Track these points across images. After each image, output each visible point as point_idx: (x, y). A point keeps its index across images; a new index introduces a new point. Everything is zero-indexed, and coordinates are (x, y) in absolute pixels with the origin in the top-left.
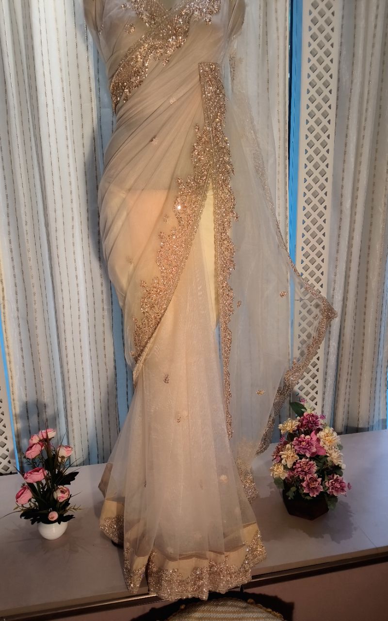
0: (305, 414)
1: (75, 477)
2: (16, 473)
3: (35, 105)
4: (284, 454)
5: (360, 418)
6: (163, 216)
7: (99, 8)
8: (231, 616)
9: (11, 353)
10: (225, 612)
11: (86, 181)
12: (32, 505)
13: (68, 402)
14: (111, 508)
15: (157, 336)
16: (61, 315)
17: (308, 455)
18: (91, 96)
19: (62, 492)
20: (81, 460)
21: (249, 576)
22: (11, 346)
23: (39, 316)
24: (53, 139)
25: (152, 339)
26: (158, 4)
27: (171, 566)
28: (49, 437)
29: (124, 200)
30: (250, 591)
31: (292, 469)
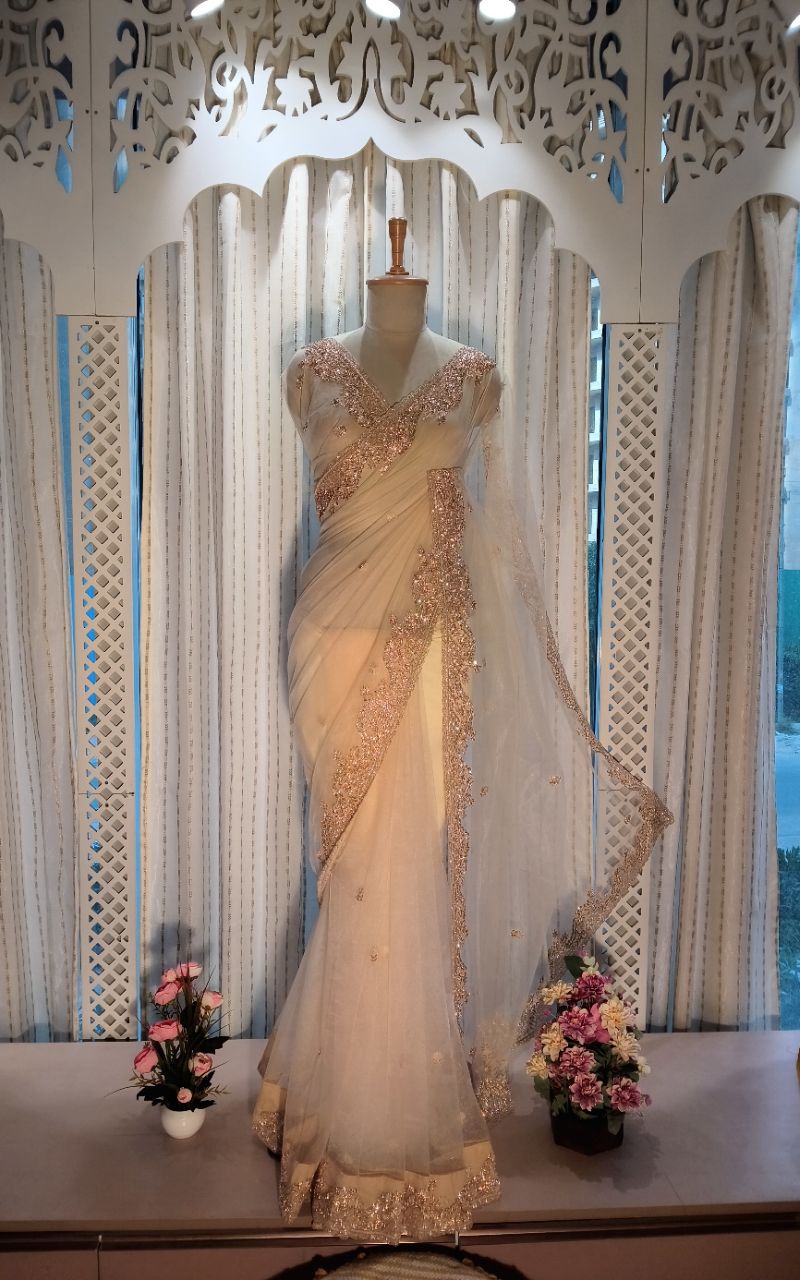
0: (584, 975)
1: (224, 1044)
2: (136, 1040)
3: (219, 491)
4: (546, 1038)
5: (723, 1008)
6: (369, 664)
7: (305, 399)
8: (432, 1275)
9: (149, 845)
10: (424, 1269)
12: (156, 1076)
13: (226, 929)
15: (351, 831)
16: (227, 791)
17: (582, 1042)
19: (201, 1061)
20: (238, 1031)
21: (468, 1221)
22: (149, 831)
23: (195, 789)
24: (239, 538)
25: (344, 836)
26: (378, 398)
27: (347, 1182)
28: (192, 975)
29: (320, 640)
30: (471, 1249)
31: (557, 1063)
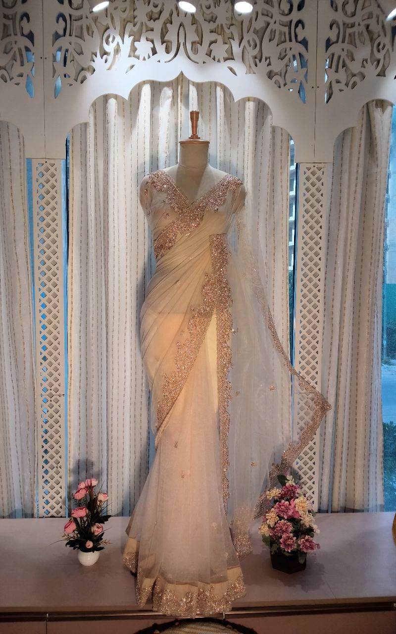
0: (287, 484)
1: (109, 519)
2: (65, 517)
3: (106, 246)
4: (268, 516)
5: (356, 500)
6: (181, 331)
9: (72, 421)
11: (137, 297)
12: (75, 535)
13: (110, 462)
14: (132, 545)
15: (172, 414)
16: (111, 393)
17: (286, 517)
19: (98, 527)
20: (116, 513)
21: (229, 607)
22: (72, 414)
23: (95, 393)
24: (116, 269)
25: (169, 415)
26: (185, 200)
27: (170, 587)
28: (93, 485)
29: (156, 319)
30: (231, 620)
31: (274, 528)
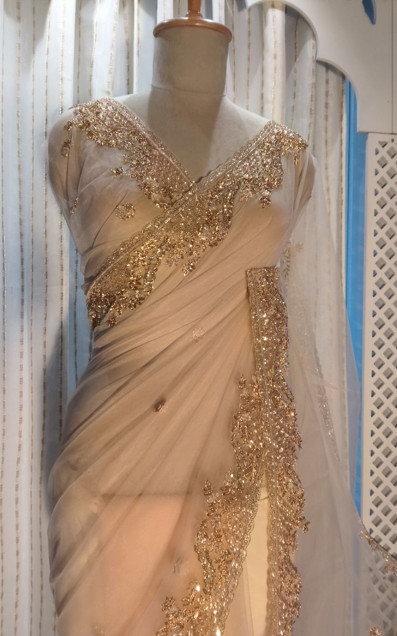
7: (73, 170)
18: (62, 276)
26: (177, 170)
